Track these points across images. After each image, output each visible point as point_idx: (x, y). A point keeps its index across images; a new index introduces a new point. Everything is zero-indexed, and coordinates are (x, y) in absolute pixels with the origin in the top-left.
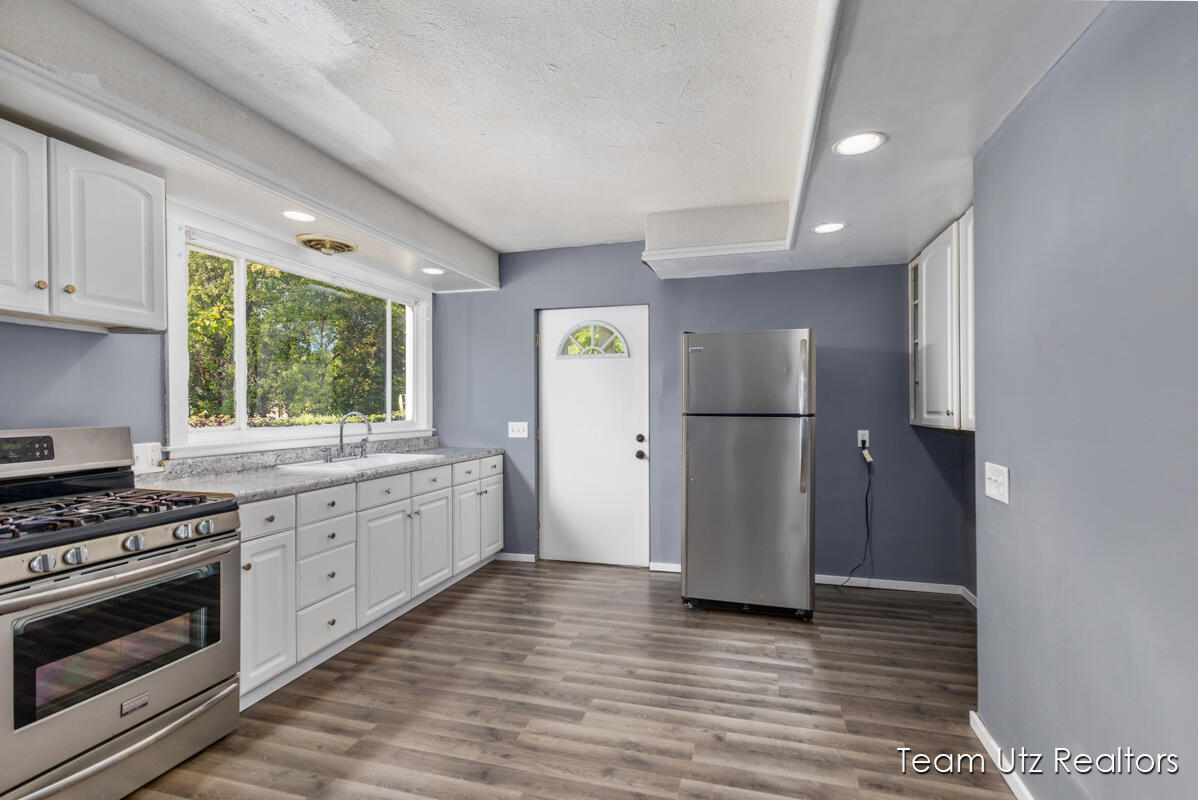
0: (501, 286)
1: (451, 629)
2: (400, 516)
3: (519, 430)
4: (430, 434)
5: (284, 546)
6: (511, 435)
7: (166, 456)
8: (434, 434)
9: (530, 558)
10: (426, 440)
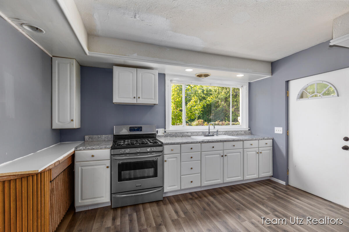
0: (272, 75)
1: (231, 198)
2: (219, 155)
3: (279, 130)
4: (248, 130)
5: (176, 157)
6: (276, 132)
7: (165, 132)
8: (249, 130)
9: (283, 183)
10: (245, 132)
